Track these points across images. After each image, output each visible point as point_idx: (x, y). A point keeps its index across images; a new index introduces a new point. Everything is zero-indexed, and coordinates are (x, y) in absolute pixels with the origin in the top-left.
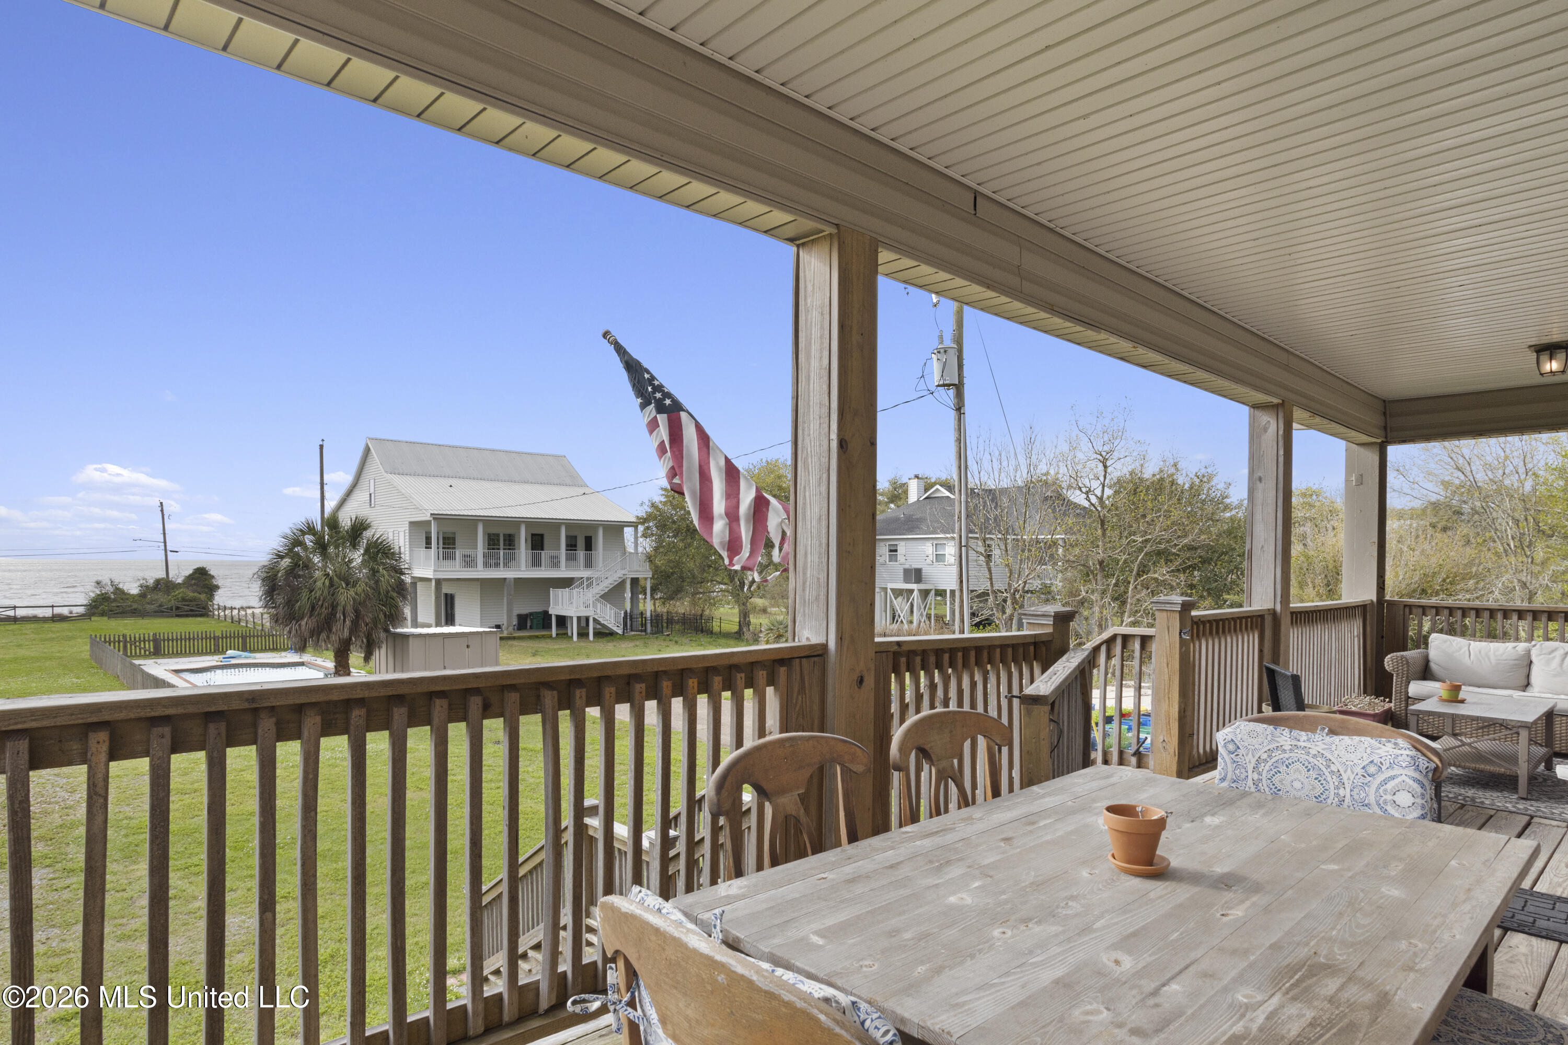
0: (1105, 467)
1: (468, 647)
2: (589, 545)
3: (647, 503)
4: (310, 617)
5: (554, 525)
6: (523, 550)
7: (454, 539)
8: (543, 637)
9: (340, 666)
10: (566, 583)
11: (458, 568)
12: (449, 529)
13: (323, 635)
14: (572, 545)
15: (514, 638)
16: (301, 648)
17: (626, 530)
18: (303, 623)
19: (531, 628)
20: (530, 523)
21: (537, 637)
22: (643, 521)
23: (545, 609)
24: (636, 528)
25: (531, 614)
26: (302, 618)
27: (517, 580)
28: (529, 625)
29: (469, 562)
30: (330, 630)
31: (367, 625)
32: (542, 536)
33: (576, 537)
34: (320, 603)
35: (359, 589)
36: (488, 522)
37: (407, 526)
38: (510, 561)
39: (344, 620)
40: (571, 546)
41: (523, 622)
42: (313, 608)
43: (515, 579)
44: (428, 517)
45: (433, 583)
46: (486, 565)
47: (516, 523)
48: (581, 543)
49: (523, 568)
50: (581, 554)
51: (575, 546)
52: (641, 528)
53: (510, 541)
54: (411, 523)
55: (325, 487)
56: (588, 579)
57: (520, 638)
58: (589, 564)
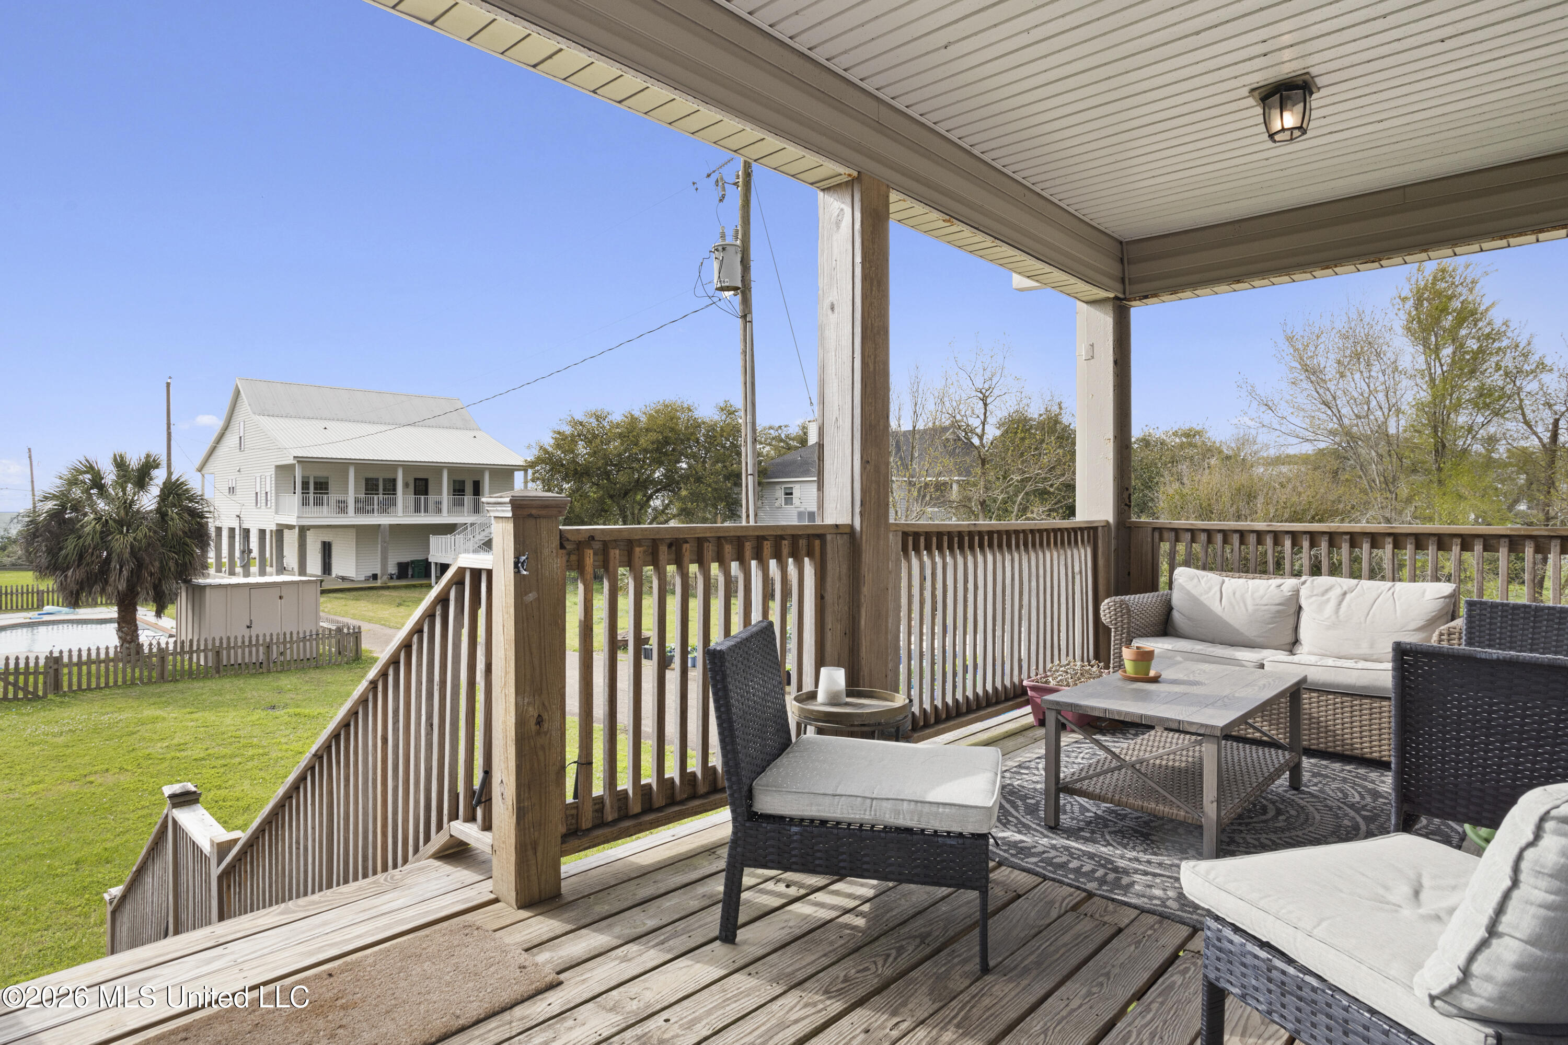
0: (985, 405)
1: (280, 598)
2: (477, 491)
3: (536, 446)
4: (79, 566)
5: (436, 469)
6: (402, 496)
7: (327, 483)
8: (421, 586)
9: (124, 622)
10: (449, 529)
11: (325, 514)
12: (321, 473)
13: (97, 588)
14: (458, 489)
15: (388, 588)
16: (74, 601)
17: (516, 473)
18: (70, 573)
19: (413, 576)
20: (409, 467)
21: (414, 586)
22: (532, 465)
23: (420, 557)
24: (526, 471)
25: (413, 562)
26: (68, 568)
27: (393, 527)
28: (410, 573)
29: (342, 507)
30: (106, 582)
31: (151, 574)
32: (426, 480)
33: (464, 482)
34: (90, 551)
35: (140, 535)
36: (361, 466)
37: (272, 471)
38: (387, 506)
39: (121, 571)
40: (459, 491)
41: (404, 570)
42: (81, 557)
43: (390, 525)
44: (291, 461)
45: (297, 530)
46: (358, 510)
47: (392, 466)
48: (469, 488)
49: (400, 513)
50: (468, 499)
51: (463, 491)
52: (530, 472)
53: (390, 488)
54: (279, 468)
55: (172, 427)
56: (472, 525)
57: (395, 588)
58: (477, 508)
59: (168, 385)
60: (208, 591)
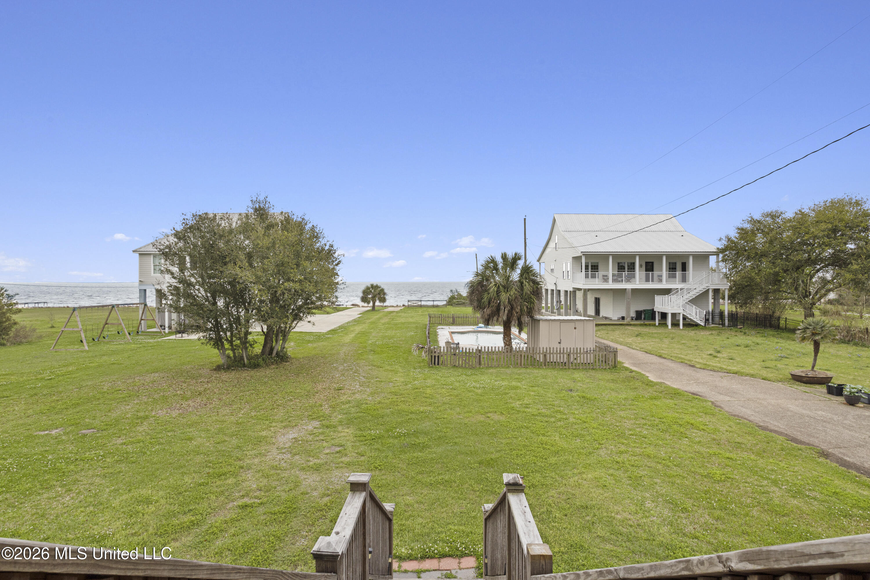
1: (575, 328)
2: (684, 268)
3: (724, 239)
4: (488, 307)
5: (659, 256)
6: (639, 272)
7: (597, 266)
8: (650, 325)
9: (506, 335)
10: (667, 292)
11: (597, 283)
12: (595, 261)
13: (495, 318)
14: (672, 268)
15: (631, 325)
16: (487, 322)
17: (710, 257)
18: (485, 310)
19: (644, 319)
20: (642, 256)
21: (646, 325)
22: (722, 251)
23: (649, 308)
24: (718, 255)
25: (644, 311)
26: (485, 308)
27: (633, 290)
28: (643, 316)
29: (605, 279)
30: (499, 316)
31: (517, 313)
32: (652, 263)
33: (676, 263)
34: (493, 300)
35: (512, 293)
36: (616, 256)
37: (571, 259)
38: (630, 278)
39: (504, 310)
40: (673, 269)
41: (639, 315)
42: (489, 303)
43: (632, 289)
44: (579, 254)
45: (583, 291)
46: (614, 281)
47: (632, 256)
48: (679, 267)
49: (638, 282)
50: (678, 273)
51: (675, 269)
52: (721, 256)
53: (632, 267)
54: (573, 258)
55: (527, 240)
56: (681, 289)
57: (634, 325)
58: (684, 279)
59: (525, 219)
60: (541, 322)
